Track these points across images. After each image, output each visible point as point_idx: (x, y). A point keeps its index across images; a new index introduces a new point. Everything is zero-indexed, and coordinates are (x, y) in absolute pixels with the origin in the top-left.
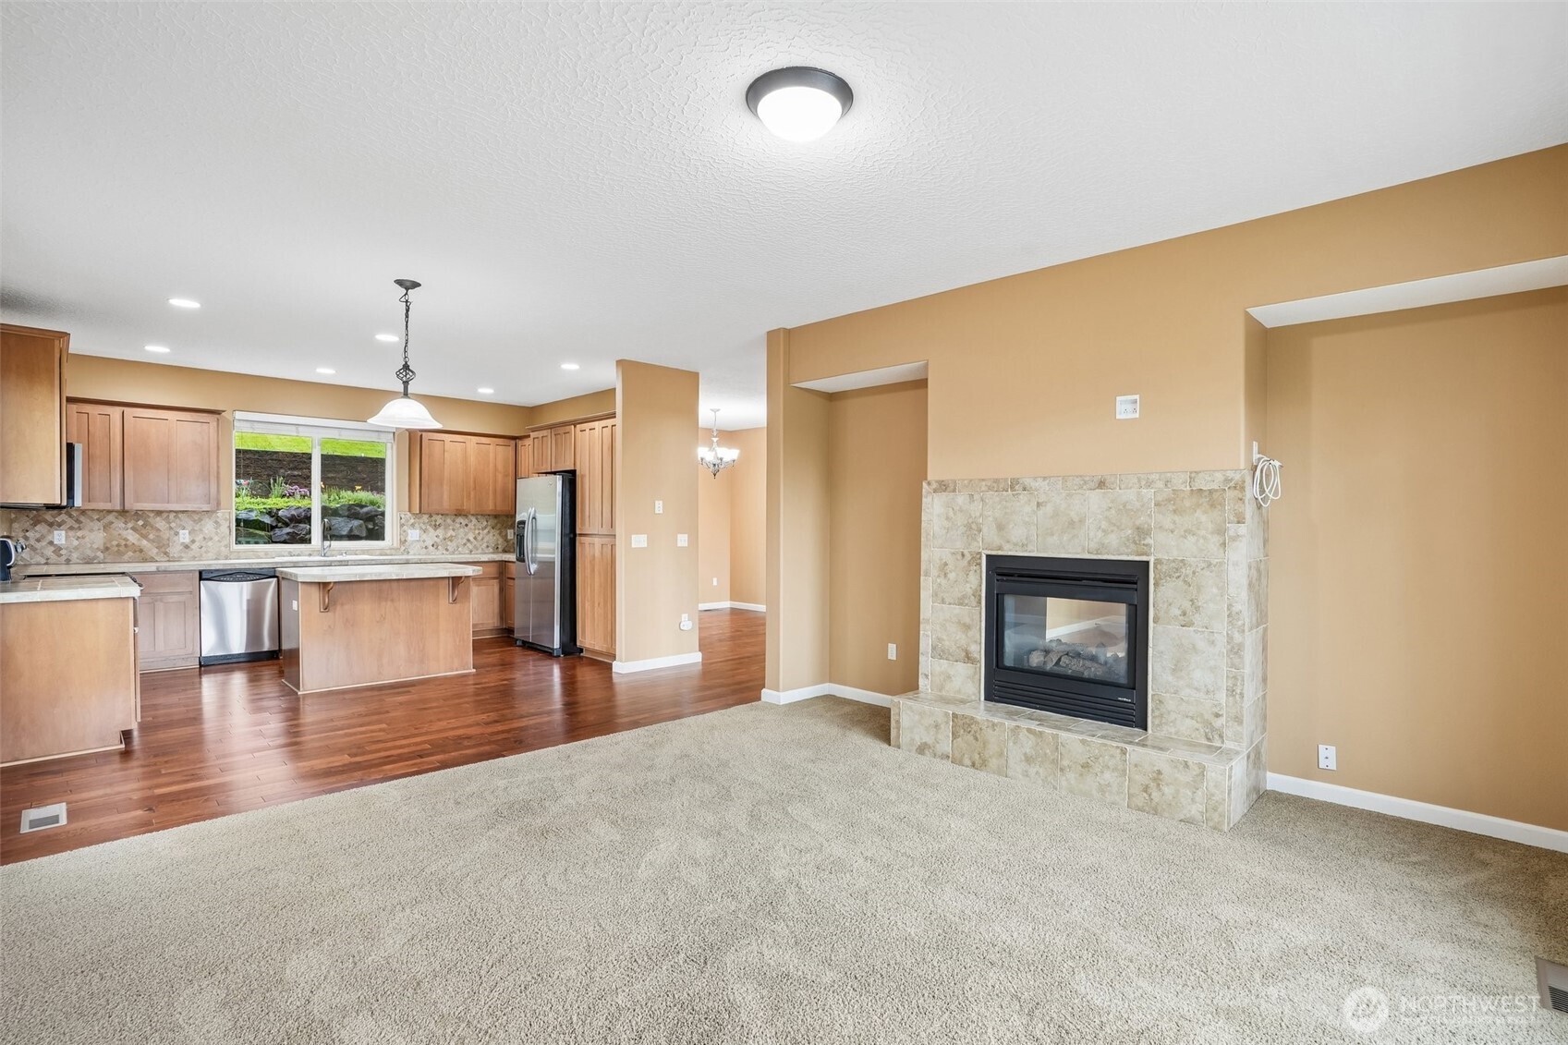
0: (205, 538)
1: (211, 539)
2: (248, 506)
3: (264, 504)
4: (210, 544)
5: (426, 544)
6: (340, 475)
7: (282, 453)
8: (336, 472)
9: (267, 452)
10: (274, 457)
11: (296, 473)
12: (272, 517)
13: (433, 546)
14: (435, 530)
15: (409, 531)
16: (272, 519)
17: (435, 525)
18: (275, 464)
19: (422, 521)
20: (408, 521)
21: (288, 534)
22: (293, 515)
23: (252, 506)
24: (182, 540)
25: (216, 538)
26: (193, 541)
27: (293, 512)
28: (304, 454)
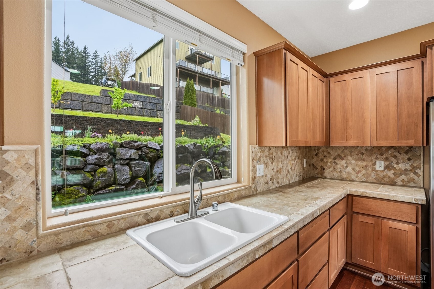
2: (73, 142)
3: (82, 141)
5: (267, 178)
6: (114, 128)
7: (89, 117)
8: (113, 126)
9: (81, 117)
10: (85, 119)
12: (87, 149)
13: (271, 180)
14: (272, 163)
15: (257, 167)
16: (87, 150)
17: (272, 158)
18: (85, 122)
19: (265, 154)
20: (256, 155)
21: (96, 159)
22: (99, 148)
23: (75, 143)
27: (99, 146)
28: (98, 118)
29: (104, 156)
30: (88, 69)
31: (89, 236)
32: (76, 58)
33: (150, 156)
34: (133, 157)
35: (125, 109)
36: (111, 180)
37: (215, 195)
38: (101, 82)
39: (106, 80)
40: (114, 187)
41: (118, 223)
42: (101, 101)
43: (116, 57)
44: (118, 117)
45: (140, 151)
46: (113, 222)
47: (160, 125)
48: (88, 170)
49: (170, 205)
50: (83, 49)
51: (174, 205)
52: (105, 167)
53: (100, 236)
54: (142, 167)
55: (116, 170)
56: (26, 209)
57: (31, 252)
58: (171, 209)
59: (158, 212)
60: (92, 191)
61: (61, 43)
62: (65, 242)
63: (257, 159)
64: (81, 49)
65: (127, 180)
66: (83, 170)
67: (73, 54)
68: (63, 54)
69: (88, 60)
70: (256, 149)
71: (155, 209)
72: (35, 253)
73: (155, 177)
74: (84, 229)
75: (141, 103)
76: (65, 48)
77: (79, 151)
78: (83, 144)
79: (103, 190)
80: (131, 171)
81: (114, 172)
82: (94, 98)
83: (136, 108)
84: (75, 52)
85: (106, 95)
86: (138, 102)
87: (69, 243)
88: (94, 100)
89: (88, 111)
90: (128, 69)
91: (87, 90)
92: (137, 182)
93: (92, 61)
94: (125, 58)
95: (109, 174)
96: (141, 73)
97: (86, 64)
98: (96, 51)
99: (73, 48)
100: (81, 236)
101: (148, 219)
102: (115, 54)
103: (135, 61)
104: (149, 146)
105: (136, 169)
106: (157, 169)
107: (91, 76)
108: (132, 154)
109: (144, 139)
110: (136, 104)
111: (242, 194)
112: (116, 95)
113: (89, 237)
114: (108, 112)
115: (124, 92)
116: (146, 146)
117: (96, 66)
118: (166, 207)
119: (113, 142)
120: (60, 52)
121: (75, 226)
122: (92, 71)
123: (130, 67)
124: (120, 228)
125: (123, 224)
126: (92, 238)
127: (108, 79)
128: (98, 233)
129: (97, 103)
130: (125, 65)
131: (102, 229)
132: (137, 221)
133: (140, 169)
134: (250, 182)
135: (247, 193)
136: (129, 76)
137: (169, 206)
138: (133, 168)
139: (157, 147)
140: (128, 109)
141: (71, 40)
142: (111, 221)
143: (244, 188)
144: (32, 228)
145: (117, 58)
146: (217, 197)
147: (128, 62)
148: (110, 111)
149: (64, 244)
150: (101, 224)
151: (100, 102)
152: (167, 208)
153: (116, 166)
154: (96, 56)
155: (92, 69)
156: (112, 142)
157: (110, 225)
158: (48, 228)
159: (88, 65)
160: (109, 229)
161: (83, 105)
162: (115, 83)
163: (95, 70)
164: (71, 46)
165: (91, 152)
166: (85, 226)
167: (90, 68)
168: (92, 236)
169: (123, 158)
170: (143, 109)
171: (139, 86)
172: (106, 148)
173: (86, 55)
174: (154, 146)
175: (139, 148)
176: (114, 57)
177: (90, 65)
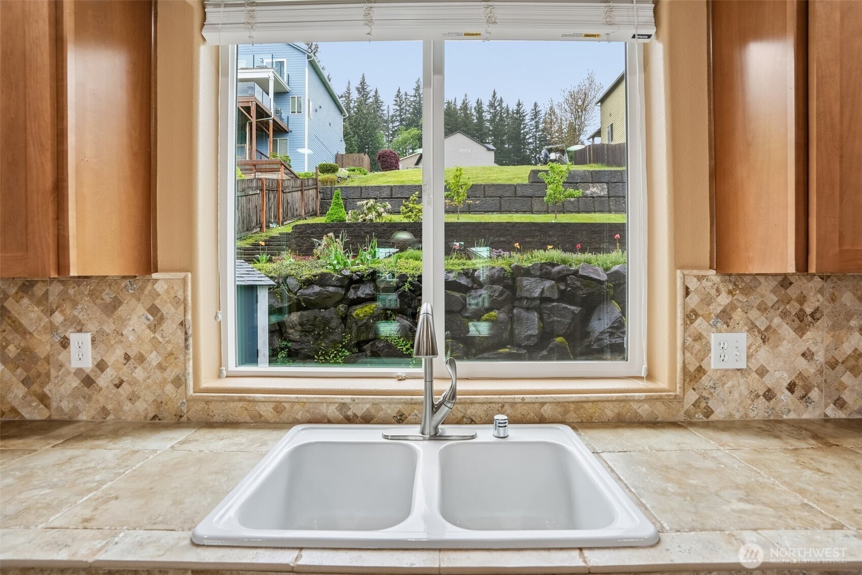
0: (127, 358)
1: (141, 359)
4: (139, 373)
5: (768, 381)
8: (532, 237)
10: (486, 227)
11: (502, 239)
12: (469, 278)
13: (791, 388)
14: (801, 331)
15: (714, 338)
16: (469, 280)
17: (801, 315)
19: (755, 299)
20: (707, 300)
22: (488, 276)
24: (75, 364)
25: (154, 358)
26: (101, 366)
27: (488, 273)
29: (494, 291)
30: (524, 138)
31: (248, 417)
32: (506, 125)
33: (583, 295)
34: (547, 294)
35: (572, 203)
36: (504, 336)
37: (526, 398)
38: (539, 158)
39: (548, 153)
40: (507, 350)
41: (292, 407)
42: (529, 192)
43: (563, 105)
44: (556, 218)
45: (564, 284)
46: (283, 403)
47: (621, 228)
48: (467, 315)
49: (396, 399)
50: (515, 108)
51: (406, 399)
52: (495, 312)
53: (263, 422)
54: (564, 316)
55: (515, 318)
56: (176, 359)
57: (181, 417)
58: (400, 406)
59: (368, 406)
60: (474, 351)
61: (485, 107)
62: (217, 416)
63: (710, 313)
64: (513, 107)
65: (532, 339)
66: (461, 315)
67: (501, 119)
68: (488, 124)
69: (524, 124)
70: (710, 284)
71: (362, 398)
72: (184, 419)
73: (590, 340)
74: (241, 404)
75: (605, 186)
76: (491, 113)
77: (455, 281)
78: (462, 269)
79: (490, 351)
80: (542, 322)
81: (512, 322)
82: (519, 189)
83: (593, 197)
84: (504, 115)
85: (538, 180)
86: (597, 184)
87: (222, 420)
88: (519, 193)
89: (510, 212)
90: (586, 123)
91: (510, 177)
92: (550, 345)
93: (530, 123)
94: (580, 103)
95: (501, 325)
96: (612, 125)
97: (520, 132)
98: (536, 104)
99: (501, 110)
100: (236, 414)
101: (348, 416)
102: (562, 100)
103: (599, 104)
104: (581, 272)
105: (551, 320)
106: (597, 322)
107: (530, 149)
108: (546, 288)
109: (577, 260)
110: (594, 190)
111: (636, 412)
112: (552, 178)
113: (248, 419)
114: (541, 211)
115: (568, 169)
116: (576, 273)
117: (536, 132)
118: (385, 399)
119: (512, 266)
120: (484, 121)
121: (228, 396)
122: (531, 140)
123: (590, 118)
124: (295, 418)
125: (300, 413)
126: (252, 421)
127: (550, 151)
128: (261, 416)
129: (524, 197)
130: (580, 117)
131: (267, 411)
132: (325, 413)
133: (559, 319)
134: (676, 383)
135: (661, 412)
136: (588, 136)
137: (392, 399)
138: (545, 316)
139: (599, 276)
140: (578, 202)
141: (498, 97)
142: (281, 402)
143: (646, 396)
144: (181, 385)
145: (566, 107)
146: (536, 406)
147: (585, 110)
148: (545, 208)
149: (216, 419)
150: (266, 403)
151: (528, 195)
152: (390, 402)
153: (515, 311)
154: (536, 113)
155: (529, 138)
156: (510, 265)
157: (278, 408)
158: (200, 390)
159: (524, 132)
160: (276, 414)
161: (502, 203)
162: (563, 155)
163: (536, 138)
164: (498, 108)
165: (475, 283)
166: (241, 400)
167: (527, 137)
168: (251, 418)
169: (528, 296)
170: (609, 197)
171: (606, 152)
172: (499, 277)
173: (520, 117)
174: (592, 273)
175: (561, 278)
176: (559, 106)
177: (526, 132)
